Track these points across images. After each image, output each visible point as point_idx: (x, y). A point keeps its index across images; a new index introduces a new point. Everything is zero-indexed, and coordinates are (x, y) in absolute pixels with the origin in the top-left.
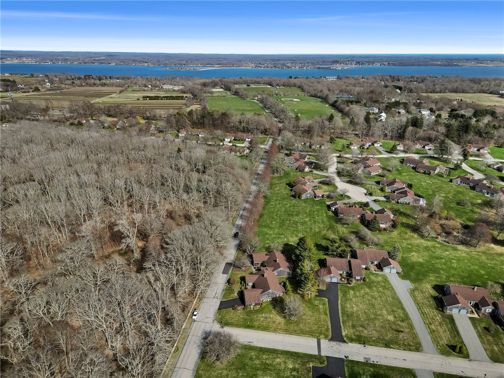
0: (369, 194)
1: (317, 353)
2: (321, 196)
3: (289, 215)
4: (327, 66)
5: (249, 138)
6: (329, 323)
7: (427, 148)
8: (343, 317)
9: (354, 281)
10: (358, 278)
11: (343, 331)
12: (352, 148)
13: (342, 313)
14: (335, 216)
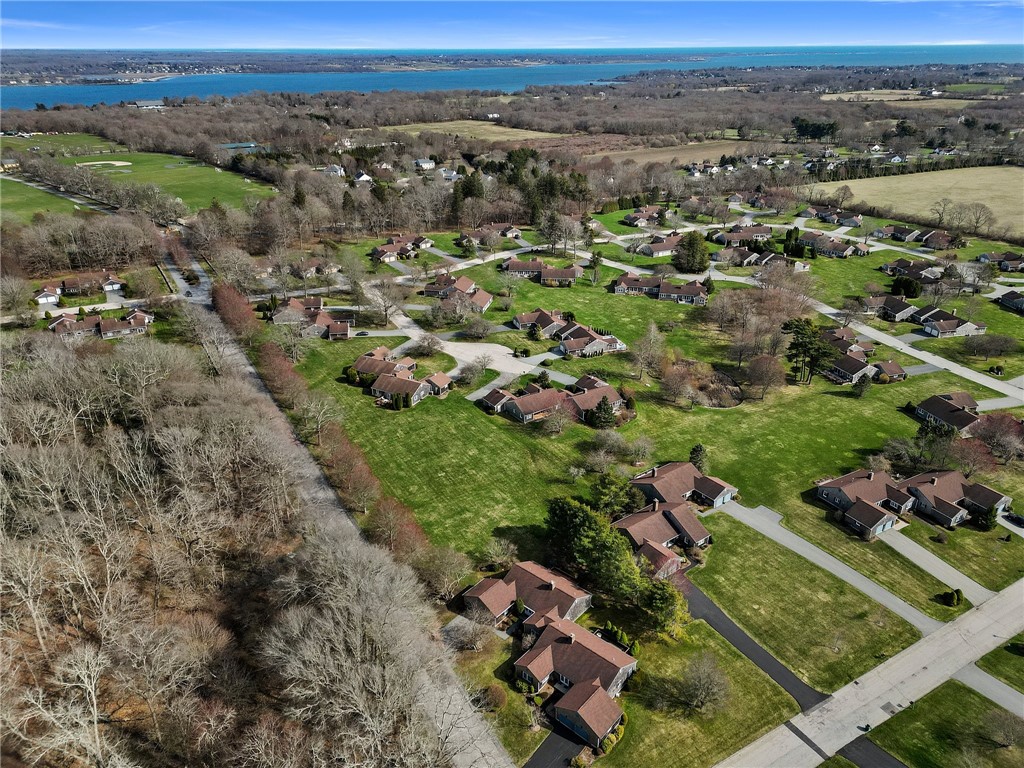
0: (521, 352)
1: (822, 760)
2: (446, 386)
3: (425, 455)
4: (107, 77)
5: (112, 284)
6: (761, 672)
7: (510, 235)
8: (765, 643)
9: (702, 553)
10: (701, 542)
11: (800, 676)
12: (387, 260)
13: (756, 635)
14: (514, 421)
